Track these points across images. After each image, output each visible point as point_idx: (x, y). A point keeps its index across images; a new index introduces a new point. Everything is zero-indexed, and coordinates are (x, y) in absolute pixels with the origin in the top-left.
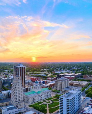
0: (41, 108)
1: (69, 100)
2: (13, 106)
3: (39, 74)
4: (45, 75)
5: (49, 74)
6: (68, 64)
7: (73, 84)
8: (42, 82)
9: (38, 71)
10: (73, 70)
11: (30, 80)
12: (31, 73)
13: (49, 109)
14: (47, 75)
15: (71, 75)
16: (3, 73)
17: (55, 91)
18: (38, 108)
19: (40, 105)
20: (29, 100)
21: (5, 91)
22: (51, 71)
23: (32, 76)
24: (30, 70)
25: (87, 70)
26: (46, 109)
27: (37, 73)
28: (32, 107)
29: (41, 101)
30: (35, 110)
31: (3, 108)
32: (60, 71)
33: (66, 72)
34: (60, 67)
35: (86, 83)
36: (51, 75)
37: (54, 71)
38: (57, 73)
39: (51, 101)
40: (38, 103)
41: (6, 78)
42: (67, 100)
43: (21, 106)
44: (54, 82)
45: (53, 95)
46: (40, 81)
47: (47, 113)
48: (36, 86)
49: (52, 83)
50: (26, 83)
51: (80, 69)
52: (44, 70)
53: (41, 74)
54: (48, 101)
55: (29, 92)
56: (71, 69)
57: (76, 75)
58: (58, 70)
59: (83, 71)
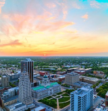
0: (51, 103)
1: (81, 97)
2: (21, 103)
3: (48, 67)
4: (54, 69)
5: (58, 68)
6: (78, 58)
7: (83, 80)
8: (51, 76)
9: (47, 65)
10: (83, 65)
11: (38, 74)
12: (40, 67)
13: (59, 104)
14: (56, 68)
15: (81, 70)
16: (10, 68)
17: (65, 85)
18: (48, 103)
19: (50, 99)
20: (38, 95)
21: (12, 89)
22: (61, 65)
23: (40, 70)
24: (38, 64)
25: (97, 66)
26: (57, 104)
27: (46, 67)
28: (41, 102)
29: (51, 95)
30: (45, 105)
31: (10, 107)
32: (69, 65)
33: (76, 66)
34: (70, 61)
35: (97, 80)
36: (61, 69)
37: (63, 65)
38: (66, 67)
39: (62, 95)
40: (47, 98)
41: (13, 74)
42: (79, 97)
43: (30, 102)
44: (64, 77)
45: (63, 90)
46: (49, 75)
47: (57, 108)
48: (45, 80)
49: (62, 78)
50: (35, 77)
51: (90, 63)
52: (53, 64)
53: (50, 68)
54: (58, 96)
55: (37, 87)
56: (80, 64)
57: (86, 70)
58: (67, 64)
59: (93, 67)
